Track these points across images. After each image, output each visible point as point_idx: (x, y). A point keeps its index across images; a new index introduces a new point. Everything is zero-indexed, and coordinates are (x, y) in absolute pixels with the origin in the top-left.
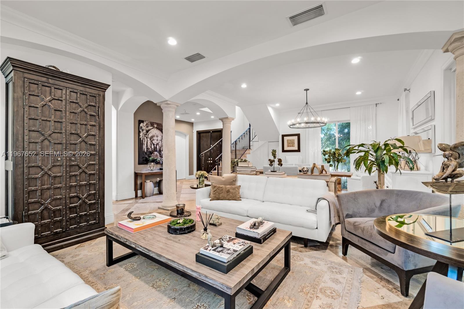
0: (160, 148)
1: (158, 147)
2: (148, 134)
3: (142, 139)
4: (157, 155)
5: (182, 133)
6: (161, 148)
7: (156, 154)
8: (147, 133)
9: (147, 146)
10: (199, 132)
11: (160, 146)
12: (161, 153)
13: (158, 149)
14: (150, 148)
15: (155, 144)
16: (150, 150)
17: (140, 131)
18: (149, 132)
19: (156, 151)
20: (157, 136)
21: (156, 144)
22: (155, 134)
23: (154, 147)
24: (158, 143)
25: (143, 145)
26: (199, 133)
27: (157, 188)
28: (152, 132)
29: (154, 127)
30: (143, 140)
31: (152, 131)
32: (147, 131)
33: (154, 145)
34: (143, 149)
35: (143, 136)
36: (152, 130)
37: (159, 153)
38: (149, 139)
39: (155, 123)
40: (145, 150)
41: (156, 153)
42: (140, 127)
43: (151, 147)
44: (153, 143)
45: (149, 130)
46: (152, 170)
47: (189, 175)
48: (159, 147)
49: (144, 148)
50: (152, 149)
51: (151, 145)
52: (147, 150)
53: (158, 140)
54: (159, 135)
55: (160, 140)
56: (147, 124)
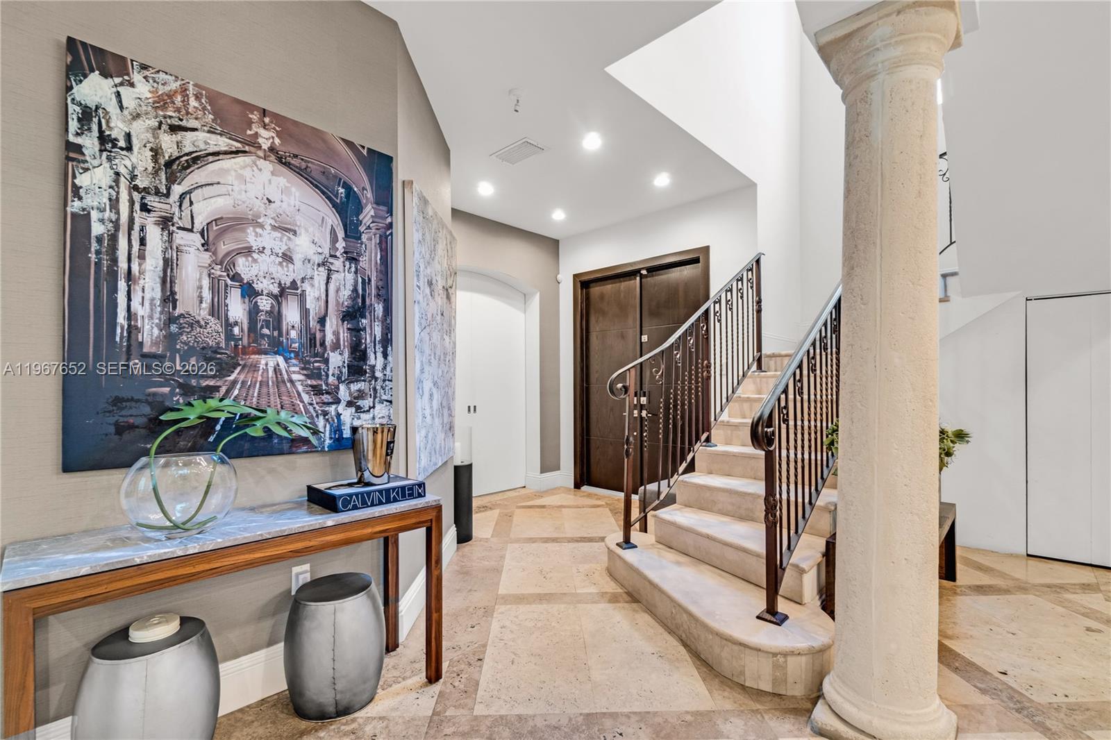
0: (313, 323)
1: (291, 314)
2: (177, 190)
3: (97, 229)
4: (279, 382)
5: (512, 287)
6: (322, 321)
7: (277, 370)
8: (172, 180)
9: (169, 298)
10: (583, 278)
11: (310, 304)
12: (326, 361)
13: (293, 334)
14: (203, 313)
15: (263, 285)
16: (213, 333)
17: (78, 148)
18: (197, 176)
19: (277, 347)
20: (286, 229)
21: (276, 290)
22: (259, 206)
23: (254, 312)
24: (294, 285)
25: (114, 289)
26: (585, 284)
27: (281, 646)
28: (230, 179)
29: (253, 143)
30: (114, 238)
31: (227, 171)
32: (175, 168)
33: (249, 291)
34: (121, 318)
35: (114, 203)
36: (227, 163)
37: (305, 365)
38: (196, 239)
39: (264, 112)
40: (150, 333)
41: (269, 362)
42: (74, 110)
43: (217, 310)
44: (236, 277)
45: (196, 160)
46: (177, 528)
47: (541, 473)
48: (305, 313)
49: (130, 315)
50: (229, 326)
51: (214, 289)
52: (170, 339)
53: (297, 258)
54: (300, 220)
55: (318, 259)
56: (162, 102)
